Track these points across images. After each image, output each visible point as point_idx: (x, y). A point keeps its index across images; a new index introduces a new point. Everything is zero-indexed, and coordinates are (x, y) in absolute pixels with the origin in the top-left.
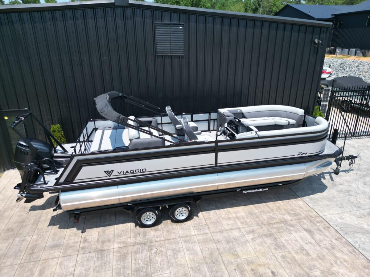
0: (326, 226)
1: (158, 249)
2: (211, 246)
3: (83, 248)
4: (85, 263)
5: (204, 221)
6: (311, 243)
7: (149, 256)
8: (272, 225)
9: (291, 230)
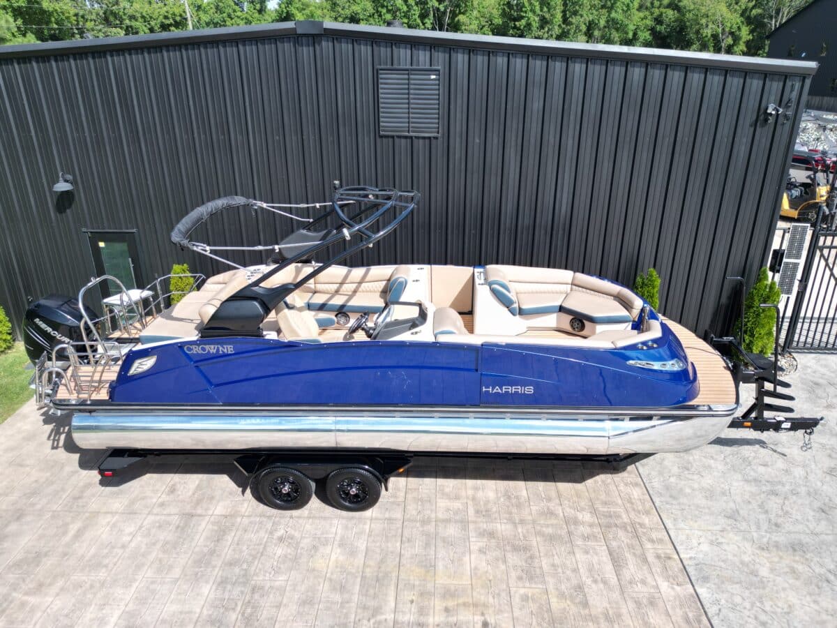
0: (665, 553)
1: (287, 532)
2: (390, 545)
3: (162, 505)
4: (153, 531)
5: (402, 494)
6: (605, 582)
7: (266, 542)
8: (542, 527)
9: (578, 546)
